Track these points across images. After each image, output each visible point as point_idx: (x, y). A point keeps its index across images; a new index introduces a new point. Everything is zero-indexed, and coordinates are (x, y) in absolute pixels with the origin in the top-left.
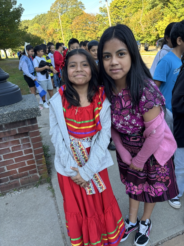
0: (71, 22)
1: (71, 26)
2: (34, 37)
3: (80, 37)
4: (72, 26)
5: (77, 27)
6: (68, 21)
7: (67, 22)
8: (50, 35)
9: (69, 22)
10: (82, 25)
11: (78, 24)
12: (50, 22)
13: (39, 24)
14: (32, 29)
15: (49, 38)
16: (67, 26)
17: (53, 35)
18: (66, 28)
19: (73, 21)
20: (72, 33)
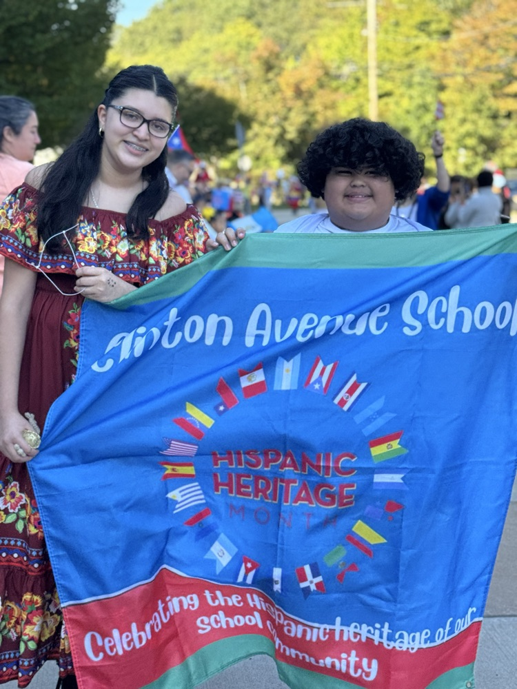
0: (444, 26)
1: (438, 53)
2: (198, 102)
4: (445, 50)
5: (476, 61)
6: (426, 23)
7: (423, 26)
8: (299, 93)
9: (434, 27)
10: (507, 50)
11: (484, 41)
12: (322, 22)
13: (259, 25)
14: (206, 51)
15: (290, 110)
16: (418, 48)
17: (311, 95)
18: (406, 61)
19: (458, 23)
20: (442, 88)
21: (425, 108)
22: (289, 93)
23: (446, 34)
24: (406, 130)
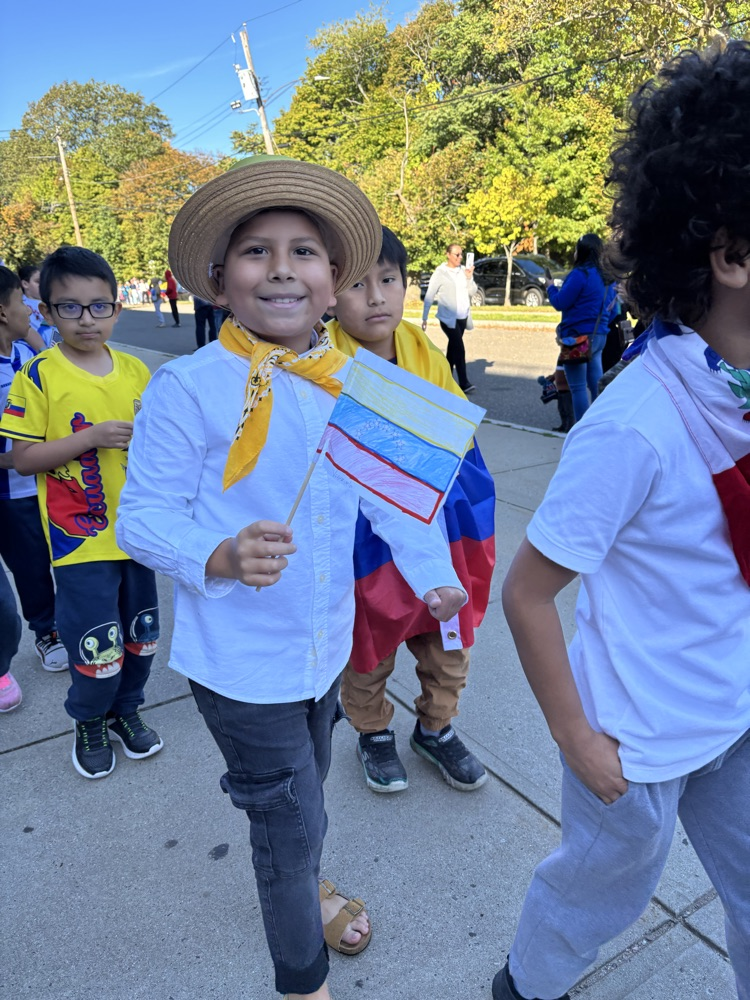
0: (112, 179)
1: (113, 197)
3: (151, 239)
4: (116, 195)
5: (139, 203)
6: (101, 176)
7: (98, 178)
8: (19, 223)
9: (105, 179)
10: (160, 195)
11: (142, 189)
12: (21, 176)
15: (14, 236)
16: (97, 194)
17: (29, 225)
18: (91, 203)
19: (122, 176)
20: (120, 222)
21: (110, 235)
22: (11, 223)
23: (116, 185)
24: (99, 251)
